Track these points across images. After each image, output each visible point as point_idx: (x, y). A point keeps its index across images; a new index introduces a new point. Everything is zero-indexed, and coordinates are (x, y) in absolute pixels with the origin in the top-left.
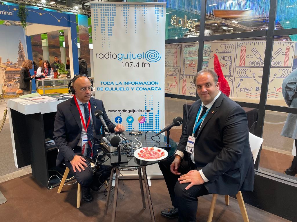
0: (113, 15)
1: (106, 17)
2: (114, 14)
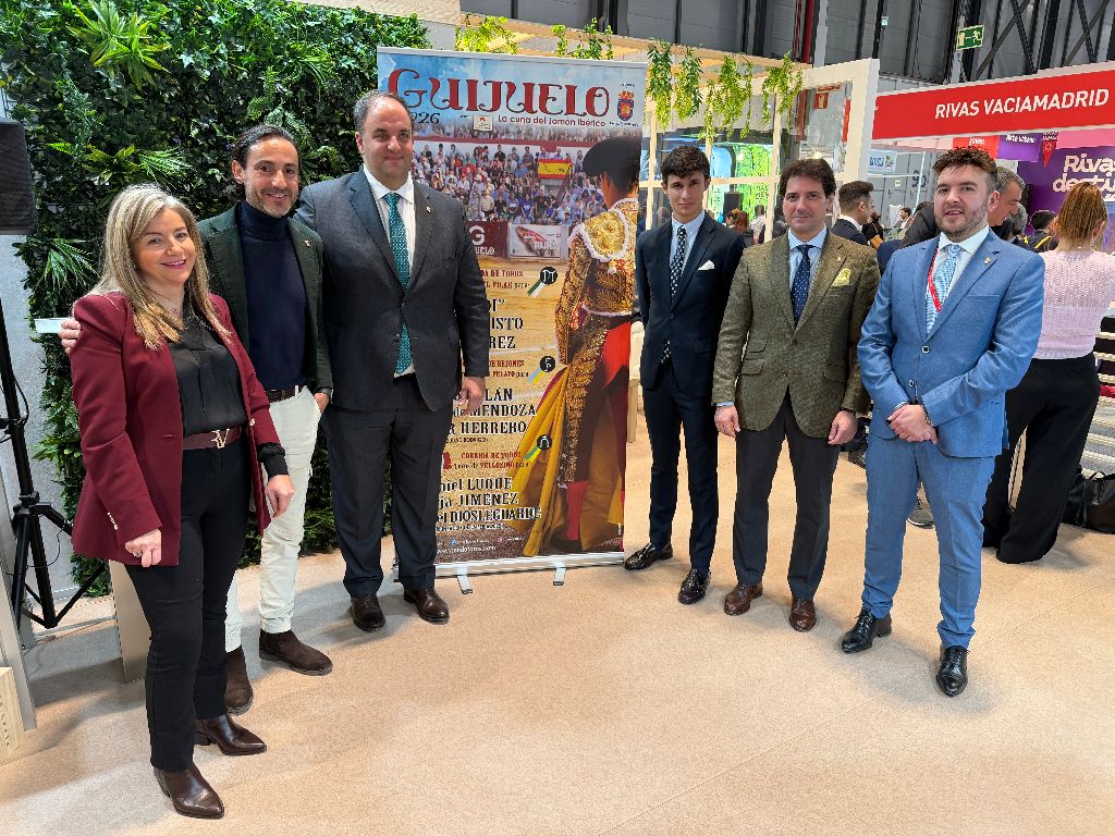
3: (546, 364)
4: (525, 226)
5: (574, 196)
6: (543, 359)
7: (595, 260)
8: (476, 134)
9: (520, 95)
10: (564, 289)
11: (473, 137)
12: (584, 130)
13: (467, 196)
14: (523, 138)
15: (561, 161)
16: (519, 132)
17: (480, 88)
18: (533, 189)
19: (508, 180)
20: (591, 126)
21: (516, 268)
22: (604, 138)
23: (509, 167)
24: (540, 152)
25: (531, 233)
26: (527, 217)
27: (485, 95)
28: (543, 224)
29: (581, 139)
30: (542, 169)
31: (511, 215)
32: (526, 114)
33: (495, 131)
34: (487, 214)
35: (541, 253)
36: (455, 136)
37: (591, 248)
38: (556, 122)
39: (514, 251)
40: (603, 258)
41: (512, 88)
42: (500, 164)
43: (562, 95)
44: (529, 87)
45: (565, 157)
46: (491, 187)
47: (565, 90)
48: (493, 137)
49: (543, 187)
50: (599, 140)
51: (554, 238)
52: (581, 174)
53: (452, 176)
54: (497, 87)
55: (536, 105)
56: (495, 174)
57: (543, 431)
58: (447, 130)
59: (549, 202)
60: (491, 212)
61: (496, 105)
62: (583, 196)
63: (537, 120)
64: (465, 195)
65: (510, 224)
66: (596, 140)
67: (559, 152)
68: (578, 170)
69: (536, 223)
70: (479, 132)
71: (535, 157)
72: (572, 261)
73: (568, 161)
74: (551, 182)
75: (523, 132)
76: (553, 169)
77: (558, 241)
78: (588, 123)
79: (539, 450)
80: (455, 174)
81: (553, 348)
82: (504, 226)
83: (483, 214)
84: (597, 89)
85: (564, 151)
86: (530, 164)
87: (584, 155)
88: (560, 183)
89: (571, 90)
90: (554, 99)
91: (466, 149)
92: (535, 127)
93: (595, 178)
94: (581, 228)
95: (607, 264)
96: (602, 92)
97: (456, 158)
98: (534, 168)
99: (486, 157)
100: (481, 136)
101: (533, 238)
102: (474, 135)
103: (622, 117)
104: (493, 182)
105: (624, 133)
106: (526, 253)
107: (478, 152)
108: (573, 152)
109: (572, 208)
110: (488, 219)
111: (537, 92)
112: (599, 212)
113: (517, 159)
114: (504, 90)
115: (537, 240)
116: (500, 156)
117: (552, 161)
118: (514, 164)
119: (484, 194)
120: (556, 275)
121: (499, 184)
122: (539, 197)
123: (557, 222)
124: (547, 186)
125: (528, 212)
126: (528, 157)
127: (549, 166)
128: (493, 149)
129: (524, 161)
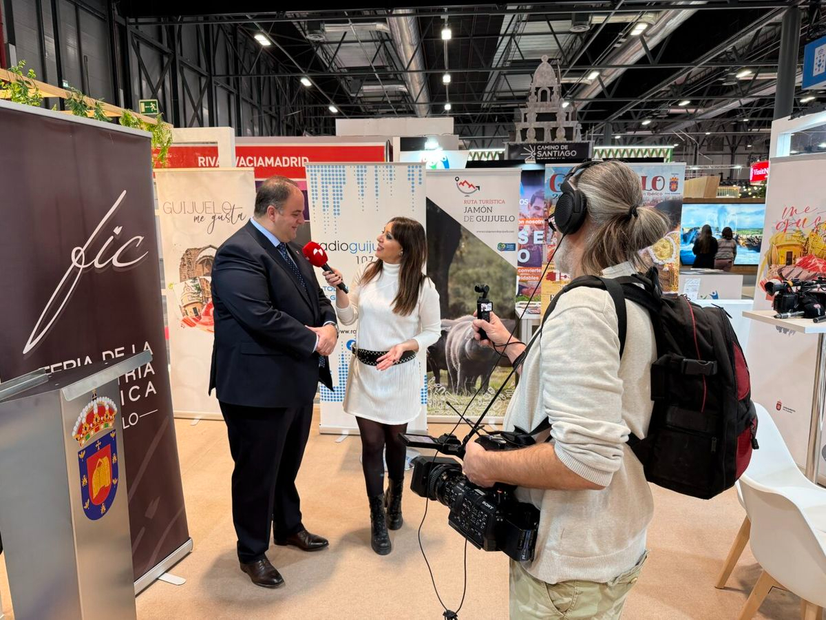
0: (341, 183)
1: (330, 187)
2: (342, 181)
12: (651, 198)
20: (655, 196)
37: (654, 257)
40: (660, 263)
50: (659, 202)
66: (658, 202)
78: (653, 194)
84: (657, 177)
95: (663, 266)
96: (661, 178)
103: (671, 190)
105: (673, 198)
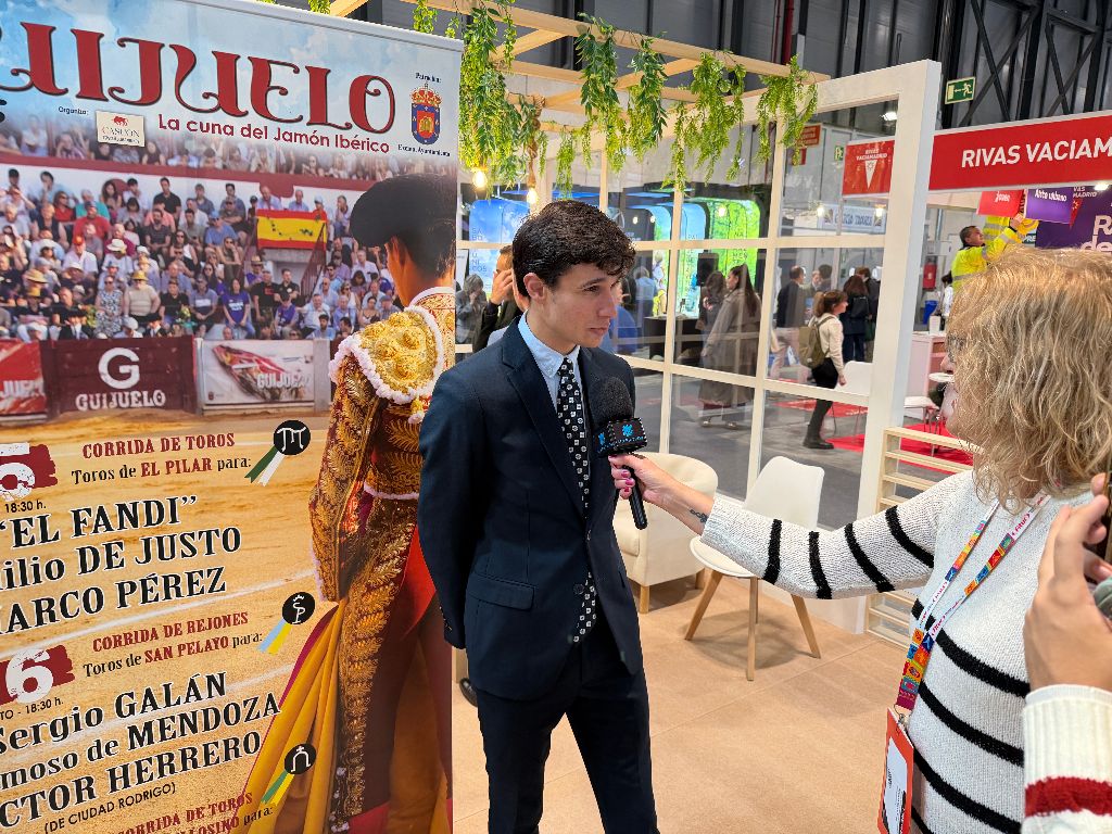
3: (296, 608)
4: (235, 344)
5: (336, 283)
6: (289, 603)
7: (385, 402)
8: (105, 150)
9: (206, 76)
10: (325, 460)
11: (99, 156)
12: (350, 157)
13: (91, 285)
14: (219, 165)
15: (306, 215)
16: (210, 154)
17: (109, 52)
18: (248, 269)
19: (188, 252)
20: (363, 151)
21: (218, 429)
22: (389, 175)
23: (190, 224)
24: (259, 196)
25: (250, 357)
26: (238, 326)
27: (120, 68)
28: (275, 337)
29: (344, 174)
30: (265, 229)
31: (200, 322)
32: (222, 118)
33: (152, 148)
34: (144, 321)
35: (274, 395)
36: (52, 152)
37: (375, 380)
38: (292, 137)
39: (211, 396)
40: (400, 397)
41: (187, 61)
42: (168, 219)
43: (300, 86)
44: (226, 63)
45: (312, 208)
46: (151, 266)
47: (305, 75)
48: (148, 158)
49: (269, 266)
50: (380, 178)
51: (301, 364)
52: (348, 241)
53: (49, 243)
54: (150, 54)
55: (244, 101)
56: (156, 238)
57: (296, 738)
58: (29, 138)
59: (285, 297)
60: (154, 317)
61: (151, 94)
62: (354, 282)
63: (248, 131)
64: (87, 284)
65: (199, 341)
66: (374, 178)
67: (300, 197)
68: (340, 232)
69: (258, 336)
70: (113, 147)
71: (248, 205)
72: (339, 406)
73: (319, 214)
74: (288, 256)
75: (219, 153)
76: (290, 229)
77: (307, 370)
78: (355, 144)
79: (290, 777)
80: (56, 238)
81: (308, 576)
82: (186, 345)
83: (133, 324)
85: (310, 196)
86: (238, 219)
87: (351, 205)
88: (305, 257)
89: (318, 78)
90: (284, 92)
91: (83, 183)
92: (244, 144)
93: (376, 251)
94: (353, 343)
95: (408, 406)
96: (380, 86)
97: (56, 203)
98: (248, 226)
99: (133, 202)
100: (119, 156)
101: (255, 365)
102: (100, 156)
103: (420, 137)
104: (153, 255)
105: (426, 170)
106: (239, 397)
107: (112, 191)
108: (329, 198)
109: (334, 306)
110: (147, 334)
111: (245, 75)
112: (387, 311)
113: (208, 207)
114: (169, 63)
115: (264, 370)
116: (168, 201)
117: (285, 214)
118: (201, 218)
119: (133, 281)
120: (306, 438)
121: (169, 260)
122: (263, 285)
123: (305, 333)
124: (278, 264)
125: (238, 315)
126: (231, 205)
127: (279, 222)
128: (149, 186)
129: (225, 213)
